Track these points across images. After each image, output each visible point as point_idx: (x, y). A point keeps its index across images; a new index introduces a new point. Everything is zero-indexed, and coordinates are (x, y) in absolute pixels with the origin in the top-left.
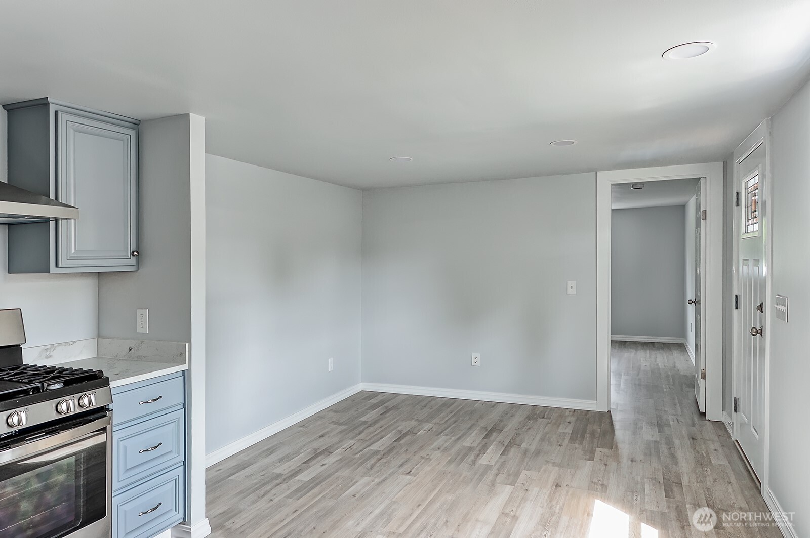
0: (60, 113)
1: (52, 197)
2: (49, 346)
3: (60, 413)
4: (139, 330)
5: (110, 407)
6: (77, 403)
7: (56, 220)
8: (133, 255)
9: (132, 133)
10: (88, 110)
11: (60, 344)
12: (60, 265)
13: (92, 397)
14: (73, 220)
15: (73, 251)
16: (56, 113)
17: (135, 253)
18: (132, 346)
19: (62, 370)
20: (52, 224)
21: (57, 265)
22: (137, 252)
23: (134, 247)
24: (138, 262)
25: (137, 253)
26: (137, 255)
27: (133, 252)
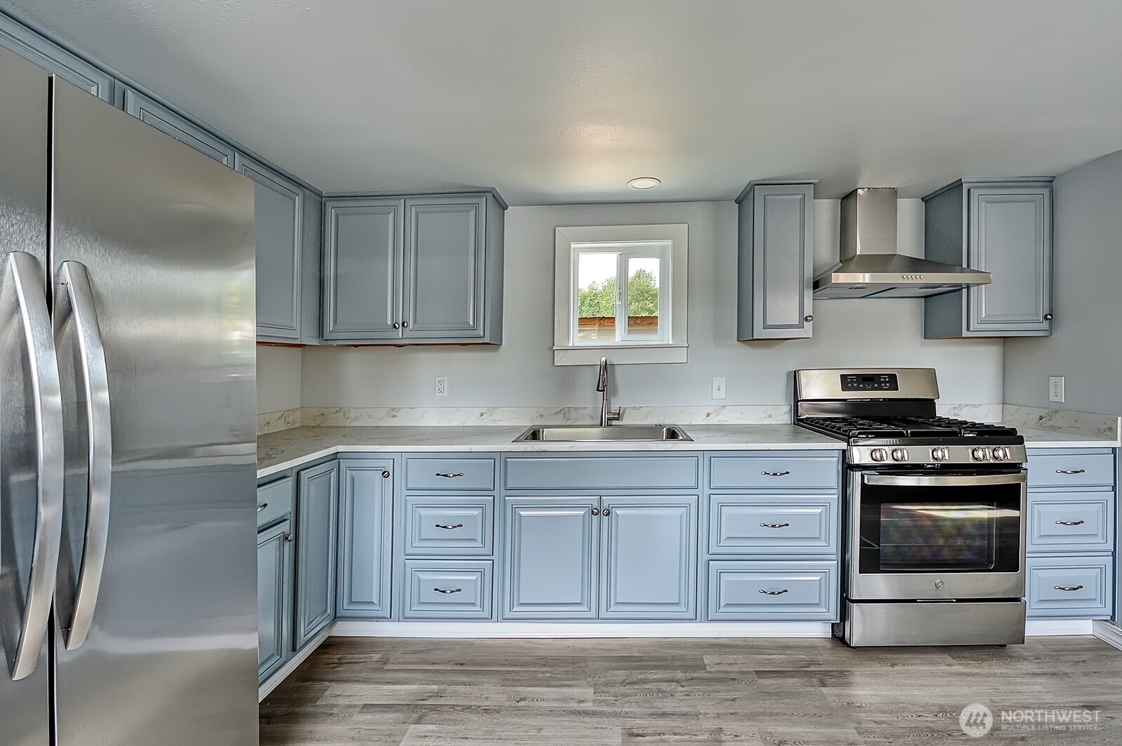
0: (972, 190)
1: (965, 266)
2: (957, 406)
3: (976, 459)
4: (1052, 398)
5: (1024, 466)
6: (991, 454)
7: (968, 287)
8: (1046, 319)
9: (1046, 191)
10: (998, 180)
11: (966, 405)
12: (972, 329)
13: (1007, 450)
14: (984, 286)
15: (984, 315)
16: (969, 190)
17: (1049, 317)
18: (1043, 415)
19: (974, 425)
20: (965, 291)
21: (968, 329)
22: (1051, 315)
23: (1046, 311)
24: (1051, 326)
25: (1050, 317)
26: (1050, 319)
27: (1046, 316)
